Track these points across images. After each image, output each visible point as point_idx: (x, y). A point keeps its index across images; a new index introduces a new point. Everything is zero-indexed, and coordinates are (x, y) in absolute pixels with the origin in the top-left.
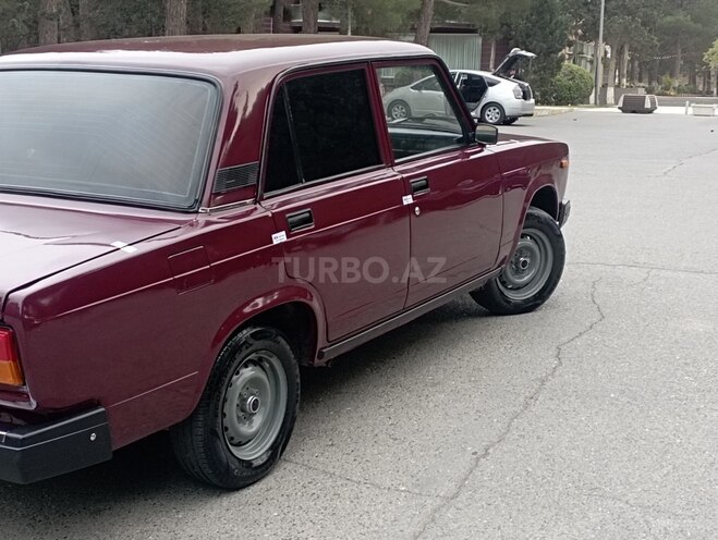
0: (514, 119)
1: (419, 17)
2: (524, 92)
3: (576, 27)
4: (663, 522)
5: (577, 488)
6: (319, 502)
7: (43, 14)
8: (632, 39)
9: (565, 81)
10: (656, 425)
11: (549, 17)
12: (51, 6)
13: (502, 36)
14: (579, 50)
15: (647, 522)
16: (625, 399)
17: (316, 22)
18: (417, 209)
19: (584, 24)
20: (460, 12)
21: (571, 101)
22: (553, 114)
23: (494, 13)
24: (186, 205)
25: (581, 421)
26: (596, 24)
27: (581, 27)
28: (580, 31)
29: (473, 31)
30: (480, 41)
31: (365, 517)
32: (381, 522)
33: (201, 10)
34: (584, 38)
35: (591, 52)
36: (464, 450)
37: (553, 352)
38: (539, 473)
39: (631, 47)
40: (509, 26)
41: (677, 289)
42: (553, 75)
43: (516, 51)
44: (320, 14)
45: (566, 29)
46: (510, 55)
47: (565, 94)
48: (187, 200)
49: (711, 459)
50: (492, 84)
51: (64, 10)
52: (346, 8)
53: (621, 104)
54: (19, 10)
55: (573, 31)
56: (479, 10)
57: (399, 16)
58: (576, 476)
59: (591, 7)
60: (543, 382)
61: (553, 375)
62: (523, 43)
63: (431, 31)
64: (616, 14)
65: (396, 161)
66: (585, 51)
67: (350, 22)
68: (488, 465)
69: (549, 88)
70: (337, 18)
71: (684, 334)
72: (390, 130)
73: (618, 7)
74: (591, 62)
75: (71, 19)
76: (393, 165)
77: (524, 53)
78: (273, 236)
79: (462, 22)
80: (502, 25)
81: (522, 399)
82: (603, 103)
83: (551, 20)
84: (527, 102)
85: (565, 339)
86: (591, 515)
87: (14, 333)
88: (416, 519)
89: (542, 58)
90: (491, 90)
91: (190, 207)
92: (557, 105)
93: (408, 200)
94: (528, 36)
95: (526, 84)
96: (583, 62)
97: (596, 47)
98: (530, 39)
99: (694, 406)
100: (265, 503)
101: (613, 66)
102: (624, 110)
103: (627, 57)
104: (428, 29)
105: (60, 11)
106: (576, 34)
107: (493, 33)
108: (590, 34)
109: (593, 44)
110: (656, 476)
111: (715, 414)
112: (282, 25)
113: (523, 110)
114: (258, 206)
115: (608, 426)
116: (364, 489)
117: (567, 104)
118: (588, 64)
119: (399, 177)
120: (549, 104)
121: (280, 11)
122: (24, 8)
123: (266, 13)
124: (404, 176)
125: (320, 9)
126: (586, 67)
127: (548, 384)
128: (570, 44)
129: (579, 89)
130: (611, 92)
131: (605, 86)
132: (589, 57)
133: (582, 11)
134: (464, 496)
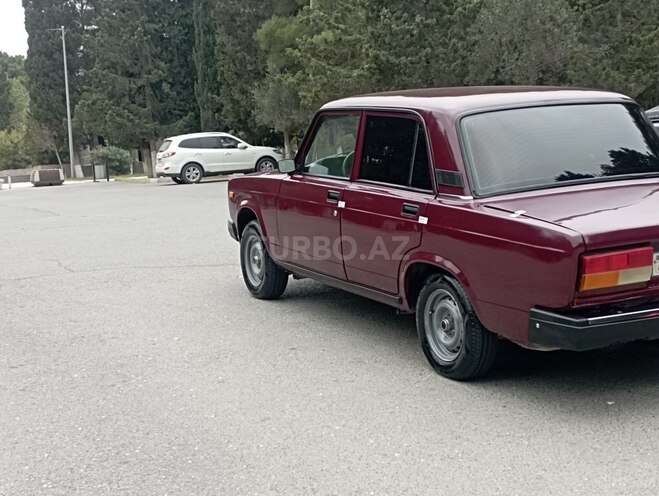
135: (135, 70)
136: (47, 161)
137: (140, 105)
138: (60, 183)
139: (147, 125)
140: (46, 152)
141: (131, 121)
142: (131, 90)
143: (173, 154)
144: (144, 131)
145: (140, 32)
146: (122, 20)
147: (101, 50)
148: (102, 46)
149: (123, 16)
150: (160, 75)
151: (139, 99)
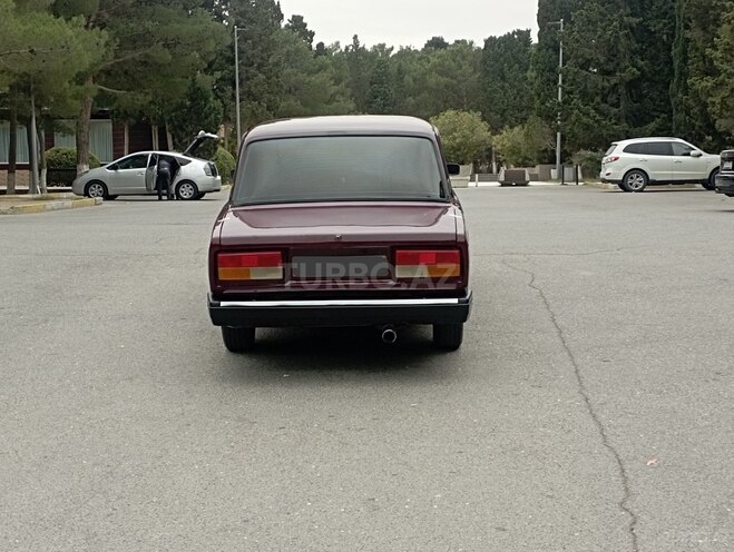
2: (212, 170)
30: (110, 126)
43: (202, 133)
50: (184, 164)
56: (138, 97)
84: (214, 179)
95: (214, 164)
104: (90, 115)
113: (210, 186)
135: (610, 67)
136: (546, 161)
137: (613, 105)
138: (525, 184)
139: (615, 127)
140: (546, 150)
141: (597, 121)
142: (603, 89)
143: (616, 159)
144: (611, 133)
145: (615, 27)
146: (601, 13)
147: (575, 45)
148: (578, 41)
149: (602, 9)
150: (634, 74)
151: (612, 98)
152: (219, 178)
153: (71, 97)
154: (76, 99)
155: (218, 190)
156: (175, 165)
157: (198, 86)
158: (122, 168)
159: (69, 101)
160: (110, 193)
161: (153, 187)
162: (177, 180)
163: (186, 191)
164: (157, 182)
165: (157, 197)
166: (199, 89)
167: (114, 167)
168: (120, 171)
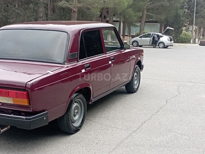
0: (167, 46)
1: (142, 18)
2: (170, 39)
3: (187, 21)
4: (186, 137)
5: (166, 130)
6: (103, 131)
7: (39, 16)
8: (203, 25)
9: (183, 37)
10: (188, 117)
11: (178, 18)
12: (41, 14)
13: (166, 24)
14: (188, 28)
15: (181, 137)
16: (182, 112)
17: (113, 20)
18: (112, 65)
19: (189, 21)
20: (153, 17)
21: (185, 42)
22: (179, 45)
23: (163, 17)
24: (62, 62)
25: (170, 116)
26: (193, 21)
27: (188, 21)
28: (188, 23)
29: (158, 22)
30: (159, 25)
31: (114, 134)
32: (118, 136)
33: (81, 16)
34: (189, 24)
35: (191, 28)
36: (140, 121)
37: (166, 101)
38: (157, 127)
39: (203, 27)
40: (168, 21)
41: (201, 88)
42: (180, 35)
43: (168, 28)
44: (114, 17)
45: (183, 22)
46: (167, 29)
47: (183, 40)
48: (62, 61)
49: (200, 125)
50: (161, 37)
51: (44, 15)
52: (121, 16)
53: (199, 43)
54: (32, 15)
55: (186, 22)
56: (159, 16)
57: (136, 18)
58: (166, 127)
59: (192, 16)
60: (162, 108)
61: (164, 106)
62: (171, 26)
63: (145, 22)
64: (199, 18)
65: (107, 53)
66: (190, 28)
67: (122, 19)
68: (145, 125)
69: (179, 38)
70: (119, 18)
71: (200, 98)
72: (105, 46)
73: (199, 16)
74: (191, 31)
75: (46, 18)
76: (106, 54)
77: (171, 28)
78: (82, 70)
79: (154, 19)
80: (166, 21)
81: (155, 111)
82: (194, 43)
83: (179, 19)
84: (171, 42)
85: (169, 98)
86: (168, 135)
87: (28, 93)
88: (126, 135)
89: (176, 30)
90: (161, 38)
91: (63, 63)
92: (181, 43)
93: (110, 62)
94: (173, 24)
95: (171, 37)
96: (189, 31)
97: (193, 27)
98: (173, 25)
99: (199, 114)
100: (91, 131)
101: (198, 33)
102: (200, 45)
103: (202, 30)
104: (144, 21)
105: (43, 16)
106: (187, 23)
107: (163, 23)
108: (191, 23)
109: (192, 26)
110: (186, 128)
111: (204, 116)
112: (103, 20)
113: (170, 44)
114: (78, 63)
115: (176, 118)
116: (114, 129)
117: (184, 43)
118: (191, 32)
119: (108, 57)
120: (179, 43)
121: (103, 16)
122: (34, 15)
123: (99, 17)
124: (109, 56)
125: (114, 15)
126: (190, 33)
127: (163, 108)
128: (185, 26)
129: (187, 39)
130: (197, 40)
131: (195, 38)
132: (191, 30)
133: (189, 17)
134: (138, 131)
152: (173, 42)
153: (134, 16)
154: (135, 17)
155: (172, 46)
156: (159, 37)
157: (177, 13)
158: (143, 37)
159: (133, 17)
160: (139, 45)
161: (151, 44)
162: (159, 42)
163: (161, 45)
164: (152, 42)
165: (153, 47)
166: (178, 14)
167: (141, 37)
168: (143, 38)
